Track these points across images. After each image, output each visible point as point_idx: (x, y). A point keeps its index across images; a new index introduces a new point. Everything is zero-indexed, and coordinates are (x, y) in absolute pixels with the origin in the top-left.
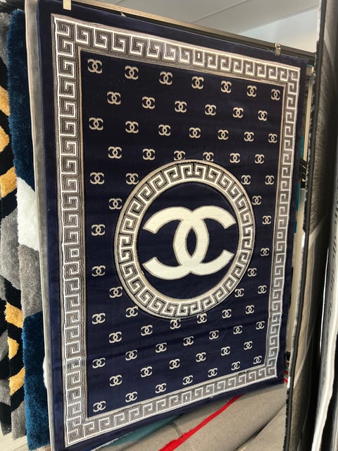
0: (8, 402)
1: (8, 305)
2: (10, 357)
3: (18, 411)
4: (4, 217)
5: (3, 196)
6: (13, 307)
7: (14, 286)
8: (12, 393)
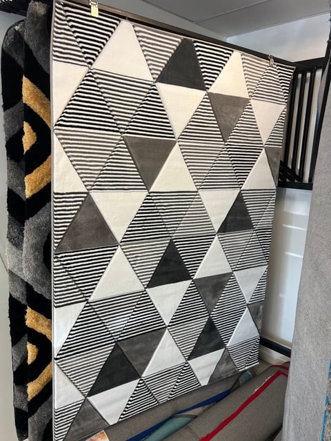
0: (24, 407)
1: (29, 310)
2: (30, 361)
3: (35, 417)
4: (28, 219)
5: (27, 197)
6: (34, 312)
7: (36, 290)
8: (30, 398)
